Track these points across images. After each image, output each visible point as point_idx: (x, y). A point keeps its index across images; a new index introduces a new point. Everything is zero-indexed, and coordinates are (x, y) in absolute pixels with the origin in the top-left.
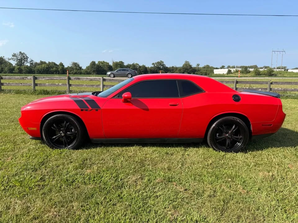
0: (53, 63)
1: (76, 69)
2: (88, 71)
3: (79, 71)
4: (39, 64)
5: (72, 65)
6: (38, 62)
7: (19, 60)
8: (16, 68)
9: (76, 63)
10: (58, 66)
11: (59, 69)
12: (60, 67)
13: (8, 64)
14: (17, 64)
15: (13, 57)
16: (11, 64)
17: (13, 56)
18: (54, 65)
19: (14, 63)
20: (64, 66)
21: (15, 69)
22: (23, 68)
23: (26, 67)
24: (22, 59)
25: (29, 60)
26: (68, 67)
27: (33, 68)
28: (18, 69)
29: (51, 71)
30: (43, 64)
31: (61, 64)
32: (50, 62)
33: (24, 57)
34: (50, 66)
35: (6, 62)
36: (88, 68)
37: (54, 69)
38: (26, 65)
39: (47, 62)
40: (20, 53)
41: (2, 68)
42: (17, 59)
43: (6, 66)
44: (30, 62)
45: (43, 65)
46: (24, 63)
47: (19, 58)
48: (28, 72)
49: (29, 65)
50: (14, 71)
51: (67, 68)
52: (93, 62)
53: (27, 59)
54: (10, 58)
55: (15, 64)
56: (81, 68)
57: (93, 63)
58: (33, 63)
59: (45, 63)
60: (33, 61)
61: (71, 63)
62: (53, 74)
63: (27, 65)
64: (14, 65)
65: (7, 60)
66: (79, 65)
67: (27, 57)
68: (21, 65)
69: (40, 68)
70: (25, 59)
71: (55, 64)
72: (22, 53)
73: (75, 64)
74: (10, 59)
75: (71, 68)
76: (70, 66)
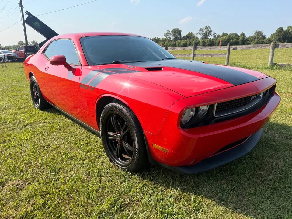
0: (234, 33)
1: (258, 38)
3: (261, 40)
4: (221, 36)
5: (254, 35)
6: (221, 34)
7: (204, 33)
8: (201, 42)
9: (260, 32)
10: (239, 36)
11: (239, 40)
12: (241, 38)
14: (202, 38)
15: (199, 32)
16: (197, 38)
17: (200, 31)
18: (235, 36)
19: (200, 37)
20: (245, 36)
21: (200, 43)
22: (206, 41)
23: (209, 40)
24: (206, 33)
25: (212, 33)
26: (250, 36)
27: (215, 41)
28: (203, 42)
30: (224, 36)
31: (243, 35)
32: (232, 33)
33: (209, 30)
34: (230, 37)
35: (194, 37)
36: (272, 36)
37: (235, 40)
38: (209, 38)
39: (229, 34)
40: (206, 27)
41: (190, 43)
42: (203, 33)
43: (193, 41)
44: (213, 35)
45: (224, 37)
46: (208, 36)
47: (205, 32)
48: (210, 44)
50: (199, 45)
51: (248, 38)
52: (280, 28)
53: (211, 32)
54: (197, 33)
55: (201, 38)
56: (264, 37)
57: (281, 30)
58: (215, 36)
59: (227, 34)
60: (216, 33)
61: (254, 32)
63: (211, 38)
64: (200, 39)
65: (195, 35)
66: (262, 34)
67: (211, 30)
68: (205, 38)
69: (221, 40)
70: (209, 32)
71: (236, 35)
72: (208, 26)
73: (259, 33)
75: (252, 37)
76: (252, 36)
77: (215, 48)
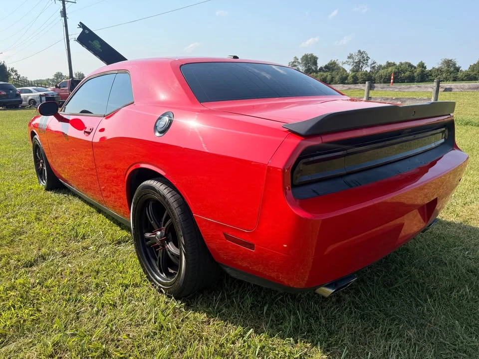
0: (406, 63)
1: (448, 71)
2: (472, 74)
3: (452, 75)
4: (384, 68)
5: (441, 66)
6: (384, 64)
7: (356, 63)
8: (350, 76)
9: (451, 61)
10: (415, 68)
11: (415, 74)
12: (419, 70)
13: (341, 70)
14: (353, 71)
15: (348, 60)
16: (344, 70)
17: (349, 58)
18: (408, 66)
19: (348, 68)
20: (425, 68)
21: (349, 78)
22: (359, 74)
23: (364, 74)
24: (360, 61)
25: (370, 62)
26: (433, 68)
27: (373, 75)
28: (353, 77)
29: (401, 78)
30: (390, 66)
31: (422, 65)
32: (403, 62)
33: (363, 57)
34: (400, 69)
35: (339, 68)
36: (472, 68)
37: (407, 73)
38: (365, 70)
39: (398, 63)
40: (359, 51)
41: (333, 78)
42: (353, 62)
43: (338, 74)
44: (371, 65)
45: (390, 69)
46: (362, 67)
47: (356, 60)
49: (368, 69)
50: (346, 81)
51: (430, 71)
53: (367, 60)
54: (344, 61)
55: (351, 70)
56: (457, 70)
58: (375, 66)
59: (394, 64)
60: (375, 63)
61: (441, 62)
62: (404, 82)
63: (366, 71)
64: (348, 71)
65: (340, 65)
66: (454, 64)
67: (367, 57)
68: (357, 71)
69: (385, 74)
70: (364, 60)
71: (410, 66)
72: (362, 51)
73: (449, 63)
74: (345, 63)
75: (438, 70)
76: (437, 67)
77: (408, 88)
